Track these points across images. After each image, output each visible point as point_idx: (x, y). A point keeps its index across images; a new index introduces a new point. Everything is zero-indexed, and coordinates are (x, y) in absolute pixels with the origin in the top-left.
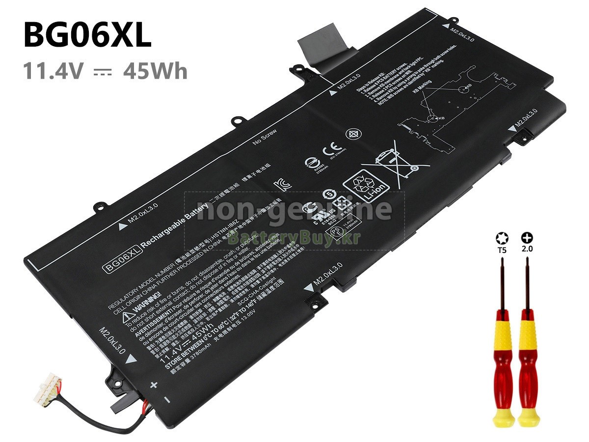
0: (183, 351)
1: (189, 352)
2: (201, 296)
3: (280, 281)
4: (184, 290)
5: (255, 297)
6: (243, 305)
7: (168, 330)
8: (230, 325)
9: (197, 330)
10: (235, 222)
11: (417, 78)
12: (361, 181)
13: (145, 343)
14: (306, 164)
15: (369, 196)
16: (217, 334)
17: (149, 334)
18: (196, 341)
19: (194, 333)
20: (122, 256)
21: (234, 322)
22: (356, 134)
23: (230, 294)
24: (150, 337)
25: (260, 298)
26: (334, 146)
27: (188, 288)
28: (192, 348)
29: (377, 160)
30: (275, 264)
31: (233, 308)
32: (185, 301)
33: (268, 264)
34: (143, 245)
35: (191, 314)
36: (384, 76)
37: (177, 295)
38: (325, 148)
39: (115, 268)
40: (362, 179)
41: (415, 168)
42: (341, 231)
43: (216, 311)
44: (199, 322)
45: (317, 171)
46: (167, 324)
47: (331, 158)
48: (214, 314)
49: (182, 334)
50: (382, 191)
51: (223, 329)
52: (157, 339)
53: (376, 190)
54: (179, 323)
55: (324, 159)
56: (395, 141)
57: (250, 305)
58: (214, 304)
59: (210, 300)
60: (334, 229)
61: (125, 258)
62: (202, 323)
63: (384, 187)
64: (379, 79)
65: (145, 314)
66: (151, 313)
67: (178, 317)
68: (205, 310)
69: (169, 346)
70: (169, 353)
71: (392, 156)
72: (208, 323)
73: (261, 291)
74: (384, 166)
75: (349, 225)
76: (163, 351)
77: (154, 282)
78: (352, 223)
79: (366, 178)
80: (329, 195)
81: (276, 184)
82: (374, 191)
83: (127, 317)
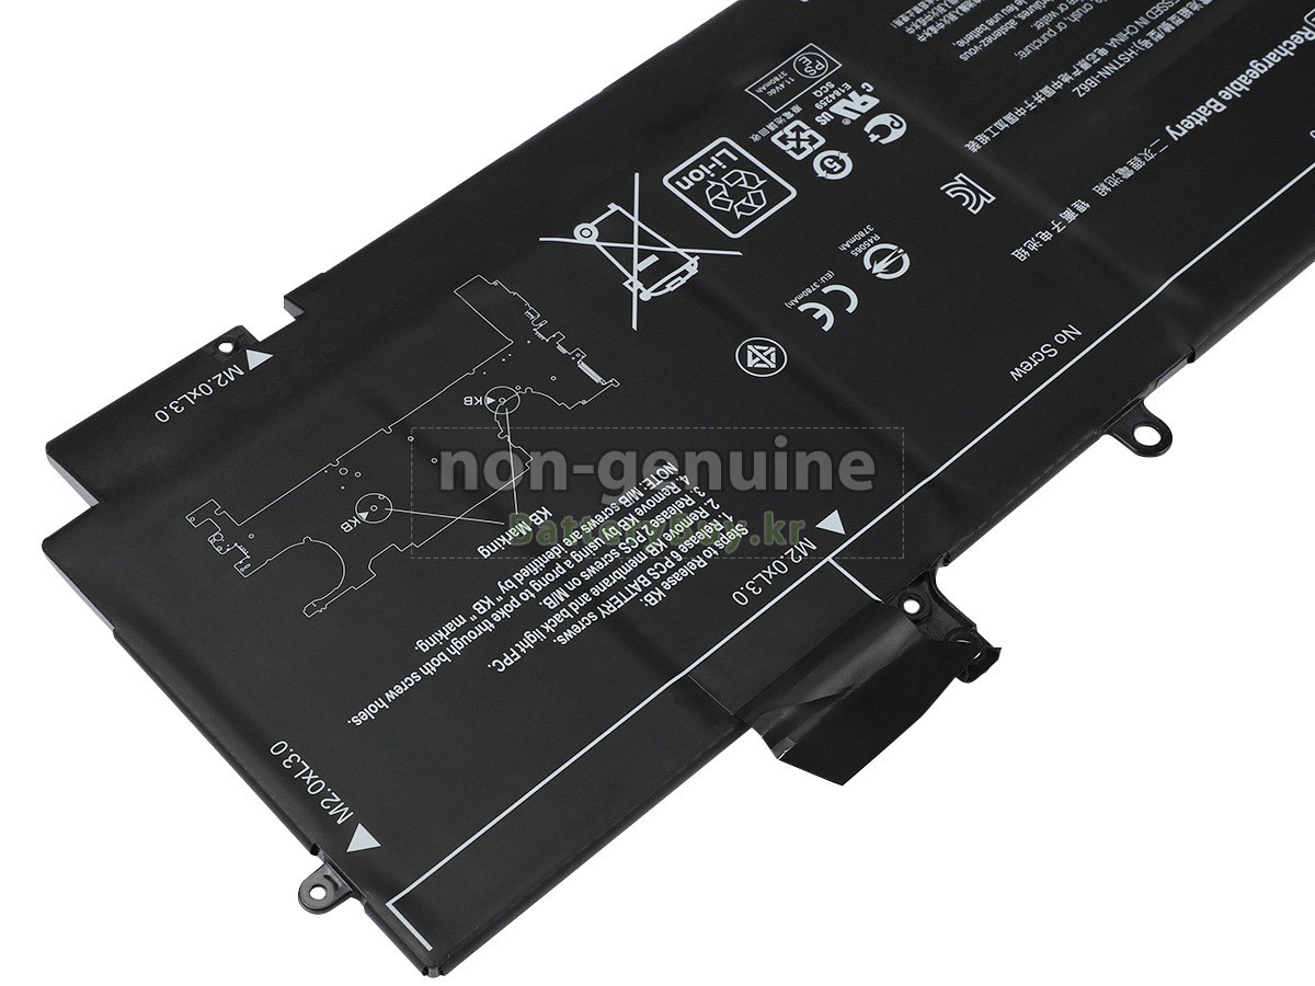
10: (1082, 91)
11: (525, 572)
12: (743, 202)
14: (906, 258)
15: (724, 158)
22: (754, 356)
26: (824, 319)
29: (692, 267)
36: (646, 590)
38: (851, 309)
40: (741, 208)
42: (801, 66)
45: (872, 234)
47: (830, 275)
50: (685, 172)
53: (702, 176)
55: (852, 272)
56: (635, 327)
60: (819, 72)
63: (678, 181)
64: (664, 577)
71: (647, 278)
74: (673, 248)
75: (781, 82)
78: (773, 86)
79: (729, 210)
80: (835, 164)
81: (989, 198)
82: (709, 172)
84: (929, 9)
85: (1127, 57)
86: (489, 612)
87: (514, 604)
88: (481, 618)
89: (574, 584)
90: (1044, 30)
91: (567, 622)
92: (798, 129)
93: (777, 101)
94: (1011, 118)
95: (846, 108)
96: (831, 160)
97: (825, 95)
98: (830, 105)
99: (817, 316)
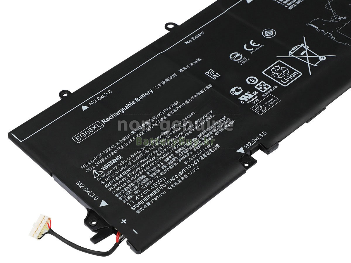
0: (144, 197)
1: (149, 198)
2: (155, 158)
3: (217, 146)
4: (140, 153)
5: (198, 157)
6: (189, 164)
7: (130, 183)
8: (180, 178)
9: (154, 182)
12: (278, 70)
13: (113, 192)
14: (231, 57)
15: (285, 81)
16: (170, 185)
17: (115, 186)
18: (153, 190)
19: (152, 185)
20: (87, 130)
21: (183, 176)
22: (271, 33)
23: (177, 156)
24: (117, 187)
25: (202, 158)
26: (253, 43)
27: (143, 152)
28: (151, 195)
29: (290, 53)
30: (211, 133)
31: (181, 166)
32: (142, 161)
33: (206, 134)
34: (104, 121)
35: (148, 170)
37: (135, 157)
38: (246, 45)
39: (82, 139)
40: (278, 68)
41: (322, 58)
42: (263, 108)
43: (168, 169)
44: (155, 177)
45: (240, 63)
46: (129, 178)
47: (252, 53)
48: (166, 171)
49: (142, 186)
50: (296, 77)
51: (174, 181)
52: (122, 189)
53: (291, 76)
54: (139, 177)
55: (245, 54)
56: (304, 37)
57: (194, 163)
58: (166, 163)
59: (162, 161)
60: (258, 106)
61: (90, 131)
62: (157, 177)
63: (297, 74)
65: (111, 171)
66: (116, 171)
67: (137, 173)
68: (159, 168)
69: (133, 193)
70: (134, 199)
71: (303, 49)
72: (162, 176)
73: (202, 153)
74: (297, 57)
75: (270, 103)
76: (129, 198)
77: (116, 148)
78: (272, 101)
79: (282, 67)
80: (251, 81)
81: (207, 73)
82: (289, 77)
83: (97, 174)
84: (223, 126)
85: (161, 113)
90: (186, 121)
92: (263, 90)
93: (270, 97)
94: (199, 94)
95: (249, 96)
96: (253, 81)
97: (255, 100)
98: (252, 98)
99: (255, 43)
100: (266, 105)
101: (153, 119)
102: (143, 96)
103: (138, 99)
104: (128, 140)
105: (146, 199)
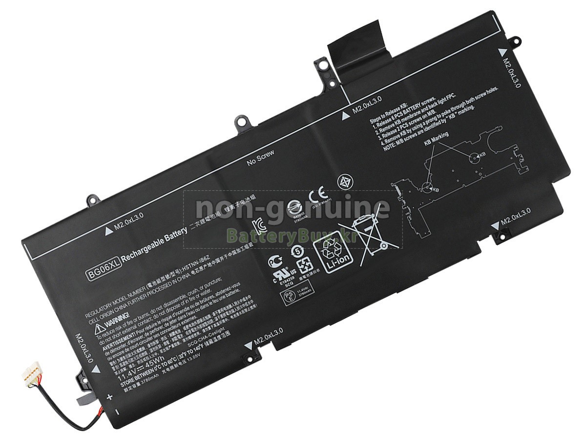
0: (136, 375)
1: (140, 377)
2: (161, 328)
3: (227, 333)
4: (148, 317)
5: (203, 342)
6: (192, 348)
7: (128, 352)
8: (177, 362)
9: (151, 359)
10: (207, 258)
11: (437, 124)
12: (331, 245)
13: (109, 359)
15: (331, 265)
16: (165, 368)
17: (112, 351)
18: (148, 368)
19: (148, 361)
21: (181, 360)
23: (183, 333)
24: (114, 354)
25: (207, 344)
27: (152, 316)
28: (144, 374)
30: (228, 314)
31: (183, 347)
32: (147, 328)
33: (222, 313)
35: (149, 342)
37: (142, 320)
40: (332, 242)
42: (293, 297)
43: (170, 346)
44: (154, 353)
46: (128, 347)
48: (167, 349)
49: (138, 360)
51: (171, 365)
52: (119, 357)
53: (340, 259)
54: (138, 348)
57: (197, 349)
58: (169, 339)
59: (167, 334)
60: (288, 293)
61: (105, 268)
62: (156, 354)
63: (348, 259)
64: (399, 112)
65: (113, 331)
66: (118, 332)
67: (138, 342)
68: (161, 343)
69: (127, 366)
70: (126, 373)
72: (161, 355)
73: (209, 338)
75: (302, 292)
76: (122, 370)
77: (125, 302)
78: (305, 291)
79: (336, 243)
80: (297, 251)
82: (338, 261)
83: (99, 329)
84: (242, 309)
85: (186, 268)
86: (450, 114)
87: (443, 114)
88: (454, 112)
89: (424, 117)
90: (208, 288)
91: (431, 103)
92: (303, 270)
93: (306, 284)
94: (234, 253)
95: (285, 274)
96: (298, 254)
97: (289, 282)
98: (289, 277)
100: (297, 294)
101: (175, 272)
102: (175, 234)
103: (168, 237)
104: (141, 294)
105: (137, 378)
